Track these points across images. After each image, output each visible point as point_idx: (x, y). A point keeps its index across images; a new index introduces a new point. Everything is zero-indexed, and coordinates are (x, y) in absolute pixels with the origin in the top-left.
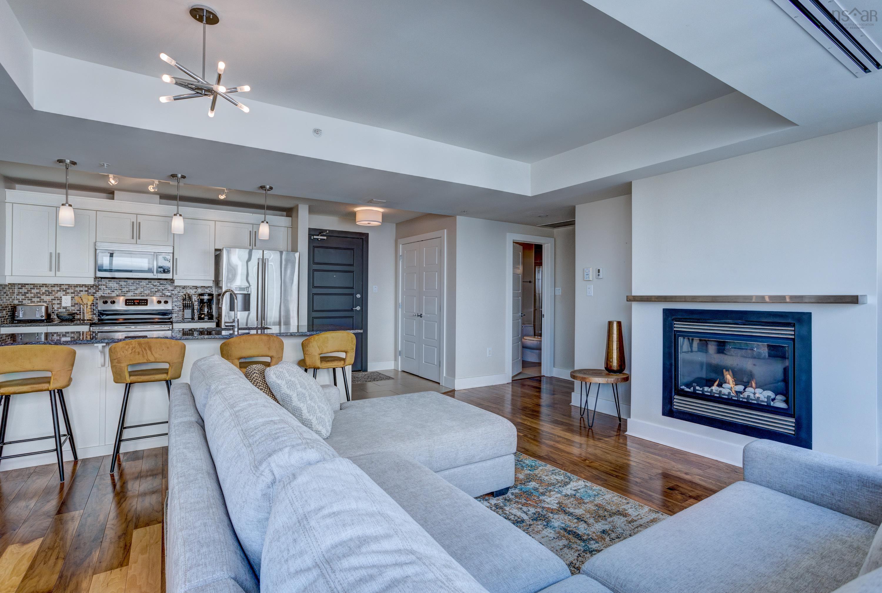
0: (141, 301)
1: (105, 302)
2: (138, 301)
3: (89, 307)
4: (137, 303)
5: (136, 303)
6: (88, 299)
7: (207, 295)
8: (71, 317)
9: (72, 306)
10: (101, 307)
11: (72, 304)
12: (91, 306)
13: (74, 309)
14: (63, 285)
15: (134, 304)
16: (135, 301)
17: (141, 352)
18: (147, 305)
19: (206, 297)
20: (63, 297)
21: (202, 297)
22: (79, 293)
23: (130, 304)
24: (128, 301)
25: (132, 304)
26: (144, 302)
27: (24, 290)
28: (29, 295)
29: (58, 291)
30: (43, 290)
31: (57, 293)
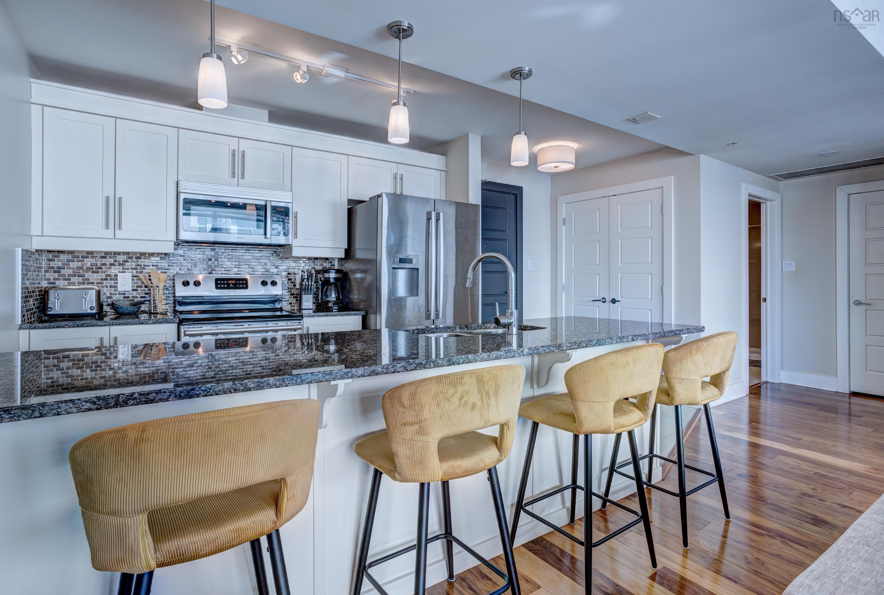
0: (238, 282)
1: (186, 284)
2: (234, 282)
3: (161, 292)
4: (233, 284)
5: (231, 286)
6: (159, 279)
7: (334, 271)
8: (135, 309)
9: (133, 290)
10: (181, 292)
11: (133, 286)
12: (164, 289)
13: (138, 296)
14: (119, 254)
15: (228, 288)
16: (229, 282)
17: (479, 404)
18: (247, 288)
19: (332, 275)
20: (119, 274)
21: (326, 275)
22: (143, 269)
23: (222, 286)
24: (219, 282)
25: (226, 286)
26: (243, 284)
27: (57, 263)
28: (66, 272)
29: (111, 265)
30: (88, 262)
31: (109, 268)
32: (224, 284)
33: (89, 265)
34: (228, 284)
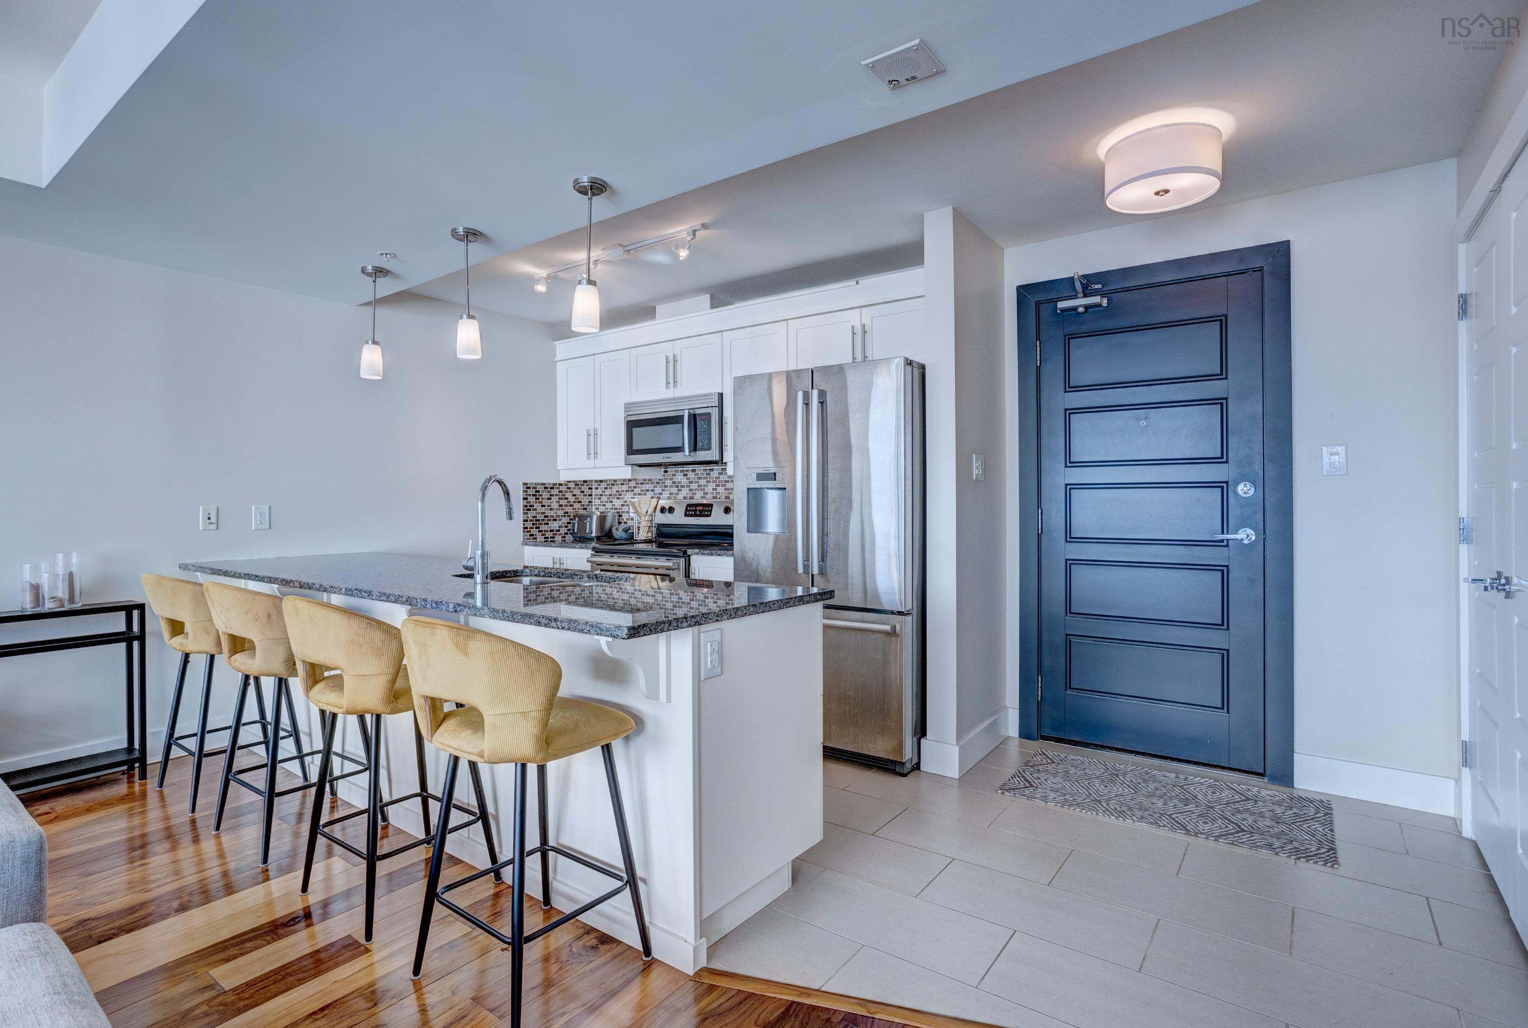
0: (705, 508)
1: (663, 510)
2: (700, 508)
3: (647, 518)
5: (698, 512)
10: (658, 518)
15: (694, 515)
16: (698, 508)
18: (709, 516)
24: (689, 508)
25: (693, 513)
26: (708, 511)
27: (599, 492)
28: (604, 499)
29: (627, 491)
30: (615, 488)
31: (625, 495)
32: (693, 511)
33: (615, 492)
34: (695, 511)
